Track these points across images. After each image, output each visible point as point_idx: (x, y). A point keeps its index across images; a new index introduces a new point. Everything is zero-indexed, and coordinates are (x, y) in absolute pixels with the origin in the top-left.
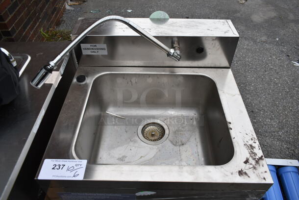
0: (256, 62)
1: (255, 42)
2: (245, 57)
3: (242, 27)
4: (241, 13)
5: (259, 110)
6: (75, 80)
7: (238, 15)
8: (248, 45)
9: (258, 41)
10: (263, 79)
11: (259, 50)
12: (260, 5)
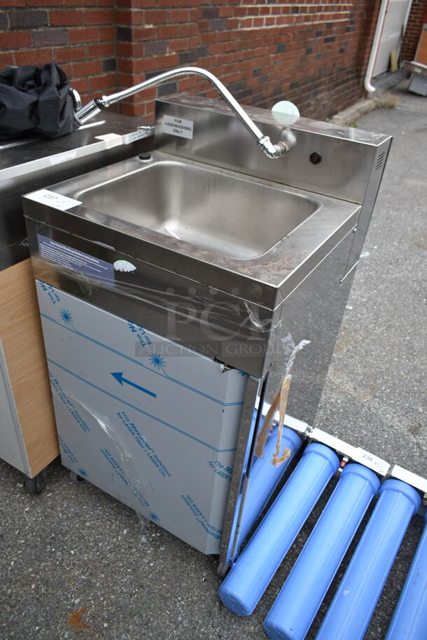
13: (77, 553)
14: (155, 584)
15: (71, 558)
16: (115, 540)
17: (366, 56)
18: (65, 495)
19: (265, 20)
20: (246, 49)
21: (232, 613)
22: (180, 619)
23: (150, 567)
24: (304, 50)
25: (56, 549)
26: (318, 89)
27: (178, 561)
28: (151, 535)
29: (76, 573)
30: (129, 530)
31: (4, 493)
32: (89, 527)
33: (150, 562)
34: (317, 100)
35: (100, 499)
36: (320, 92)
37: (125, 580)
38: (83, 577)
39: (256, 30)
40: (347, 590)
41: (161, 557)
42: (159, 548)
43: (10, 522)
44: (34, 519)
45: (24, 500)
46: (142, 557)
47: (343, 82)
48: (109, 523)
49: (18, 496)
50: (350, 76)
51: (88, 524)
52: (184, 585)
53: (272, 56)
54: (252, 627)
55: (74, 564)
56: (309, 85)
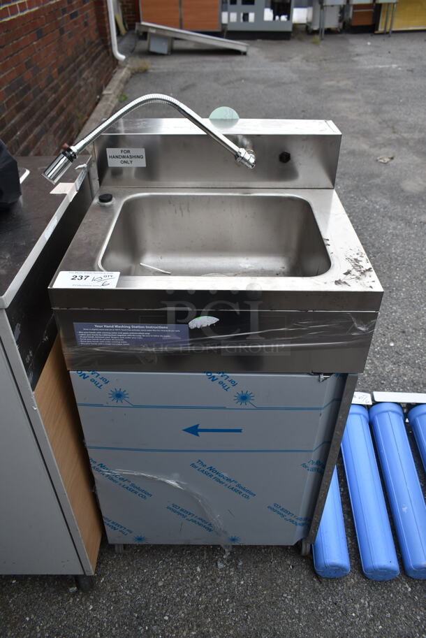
0: (410, 254)
1: (408, 223)
2: (389, 247)
3: (384, 200)
4: (382, 178)
5: (416, 329)
6: (96, 201)
7: (378, 181)
8: (395, 228)
9: (414, 220)
10: (422, 281)
11: (416, 235)
12: (417, 165)
13: (171, 616)
14: (257, 597)
15: (169, 624)
16: (195, 582)
17: (107, 25)
18: (119, 571)
19: (18, 6)
20: (12, 42)
21: (331, 579)
22: (297, 611)
23: (242, 585)
24: (58, 30)
25: (149, 626)
26: (81, 68)
27: (260, 565)
28: (222, 558)
29: (185, 634)
30: (201, 565)
31: (54, 607)
32: (164, 586)
33: (239, 581)
34: (84, 79)
35: (154, 555)
36: (84, 70)
37: (231, 610)
38: (193, 633)
39: (14, 19)
40: (404, 507)
41: (244, 571)
42: (237, 564)
43: (83, 630)
44: (106, 612)
45: (81, 600)
46: (230, 582)
47: (96, 56)
48: (178, 570)
49: (71, 601)
50: (100, 48)
51: (160, 584)
52: (279, 582)
53: (35, 43)
54: (352, 580)
55: (176, 627)
56: (72, 65)
